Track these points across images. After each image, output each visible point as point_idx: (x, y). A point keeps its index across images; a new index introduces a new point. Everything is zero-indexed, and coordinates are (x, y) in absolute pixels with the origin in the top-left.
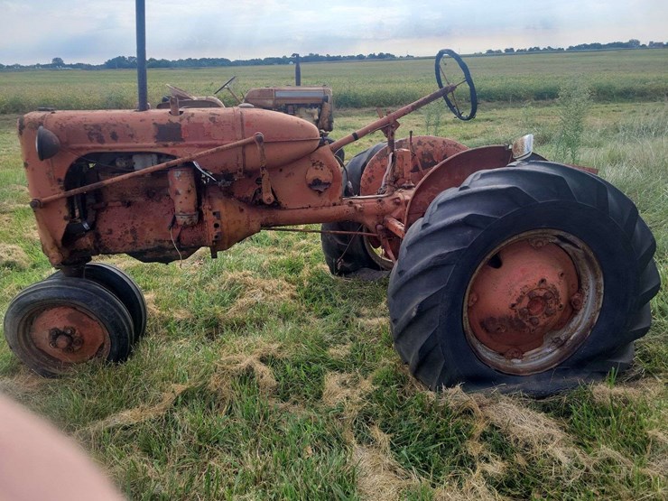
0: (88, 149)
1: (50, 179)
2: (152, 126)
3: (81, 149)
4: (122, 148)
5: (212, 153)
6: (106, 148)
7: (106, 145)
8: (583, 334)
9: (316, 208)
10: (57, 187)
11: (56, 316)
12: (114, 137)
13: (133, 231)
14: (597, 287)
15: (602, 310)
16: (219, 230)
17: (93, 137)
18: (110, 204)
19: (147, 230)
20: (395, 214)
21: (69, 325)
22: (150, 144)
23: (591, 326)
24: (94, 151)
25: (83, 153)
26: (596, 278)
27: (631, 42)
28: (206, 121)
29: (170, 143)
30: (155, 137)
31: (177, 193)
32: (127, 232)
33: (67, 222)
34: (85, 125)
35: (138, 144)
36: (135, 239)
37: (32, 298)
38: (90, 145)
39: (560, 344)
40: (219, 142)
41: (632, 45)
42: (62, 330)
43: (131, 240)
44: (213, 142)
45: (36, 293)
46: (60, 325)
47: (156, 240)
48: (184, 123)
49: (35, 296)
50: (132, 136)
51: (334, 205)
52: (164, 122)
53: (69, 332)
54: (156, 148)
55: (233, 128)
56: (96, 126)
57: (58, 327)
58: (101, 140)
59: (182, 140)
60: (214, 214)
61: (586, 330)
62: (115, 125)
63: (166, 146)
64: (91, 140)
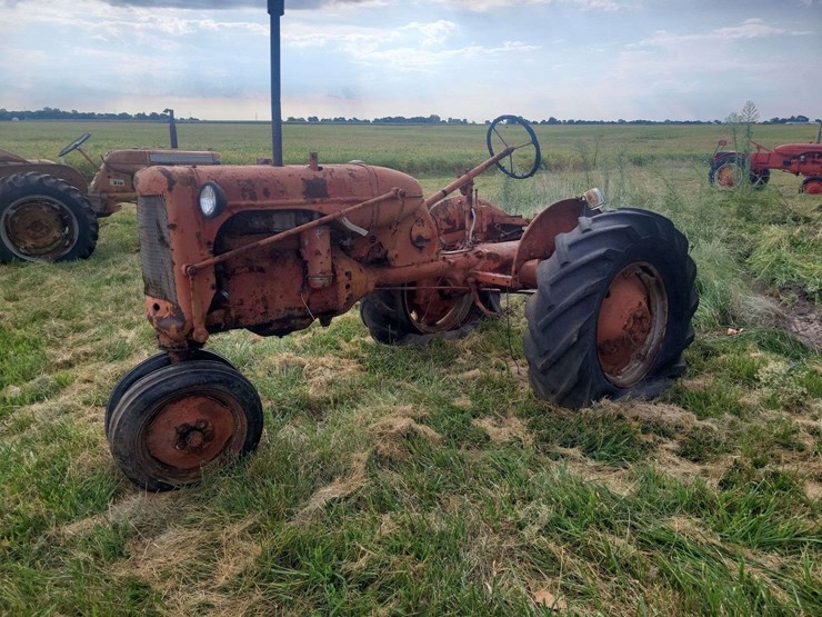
0: (240, 206)
1: (200, 242)
2: (301, 182)
3: (235, 206)
4: (273, 205)
5: (359, 208)
6: (258, 206)
7: (258, 202)
8: (657, 348)
9: (418, 265)
10: (206, 251)
11: (184, 409)
12: (266, 193)
13: (264, 299)
14: (663, 308)
15: (667, 325)
16: (350, 292)
17: (246, 193)
18: (238, 271)
19: (278, 297)
20: (478, 267)
21: (201, 417)
22: (298, 201)
23: (662, 340)
24: (245, 209)
25: (235, 212)
26: (663, 300)
27: (432, 117)
28: (346, 176)
29: (318, 200)
30: (304, 193)
31: (318, 253)
32: (257, 301)
33: (214, 292)
34: (238, 181)
35: (289, 201)
36: (266, 308)
37: (165, 388)
38: (244, 203)
39: (642, 358)
40: (359, 198)
41: (434, 120)
42: (193, 425)
43: (263, 310)
44: (354, 198)
45: (169, 382)
46: (191, 420)
47: (286, 308)
48: (328, 178)
49: (169, 386)
50: (282, 192)
51: (432, 261)
52: (311, 178)
53: (203, 426)
54: (306, 204)
55: (371, 184)
56: (249, 181)
57: (188, 421)
58: (254, 197)
59: (328, 196)
60: (346, 274)
61: (658, 343)
62: (266, 181)
63: (314, 203)
64: (244, 196)
